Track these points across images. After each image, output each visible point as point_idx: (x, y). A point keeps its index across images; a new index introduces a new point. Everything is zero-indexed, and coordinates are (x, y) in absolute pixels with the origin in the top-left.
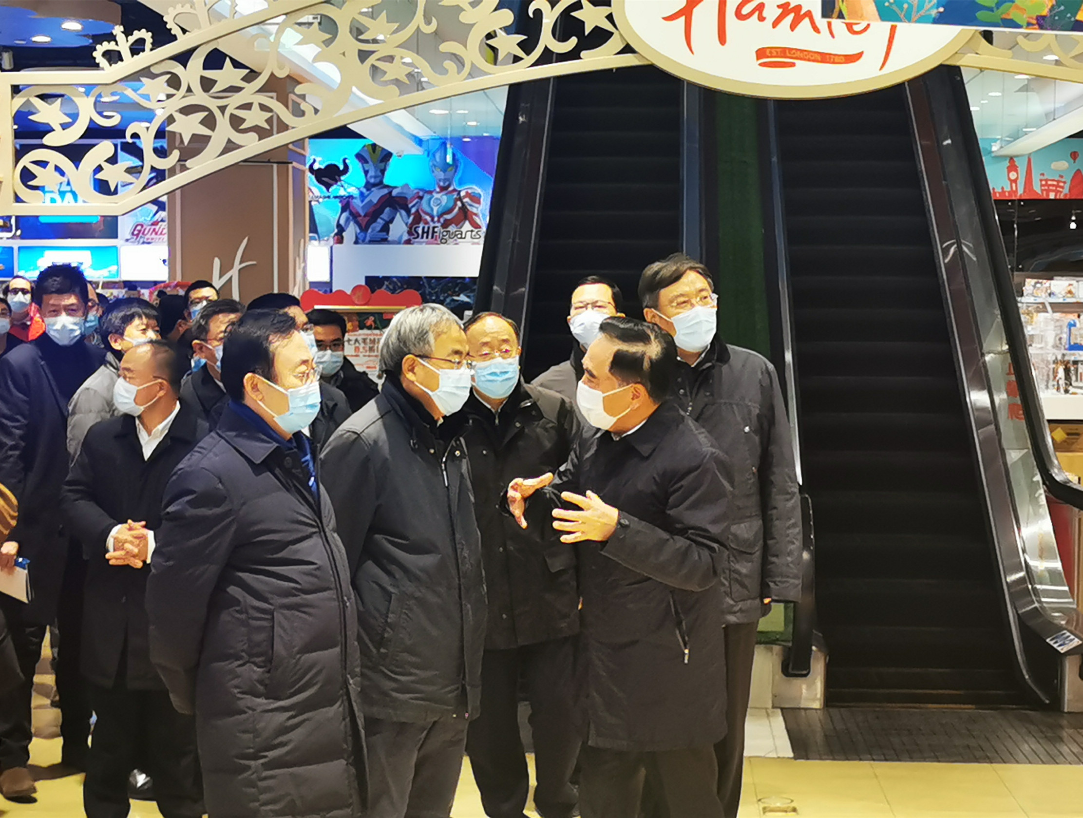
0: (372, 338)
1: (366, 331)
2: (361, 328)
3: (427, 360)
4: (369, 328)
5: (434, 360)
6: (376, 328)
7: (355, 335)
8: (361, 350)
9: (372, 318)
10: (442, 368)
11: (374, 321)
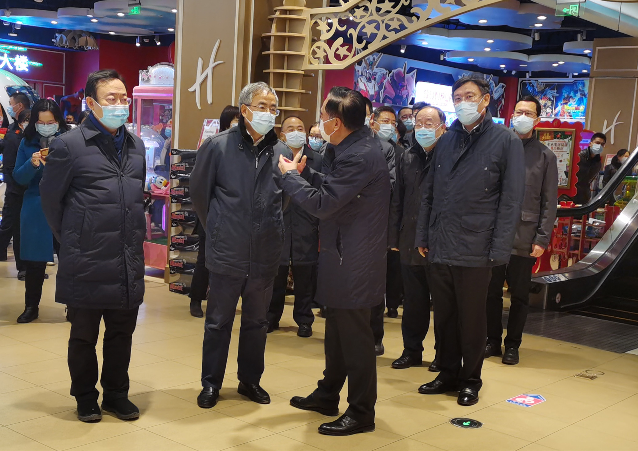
0: (559, 143)
1: (556, 140)
2: (555, 138)
3: (249, 107)
4: (558, 138)
5: (251, 107)
6: (561, 139)
7: (552, 141)
8: (554, 148)
9: (560, 134)
10: (255, 111)
11: (561, 136)
